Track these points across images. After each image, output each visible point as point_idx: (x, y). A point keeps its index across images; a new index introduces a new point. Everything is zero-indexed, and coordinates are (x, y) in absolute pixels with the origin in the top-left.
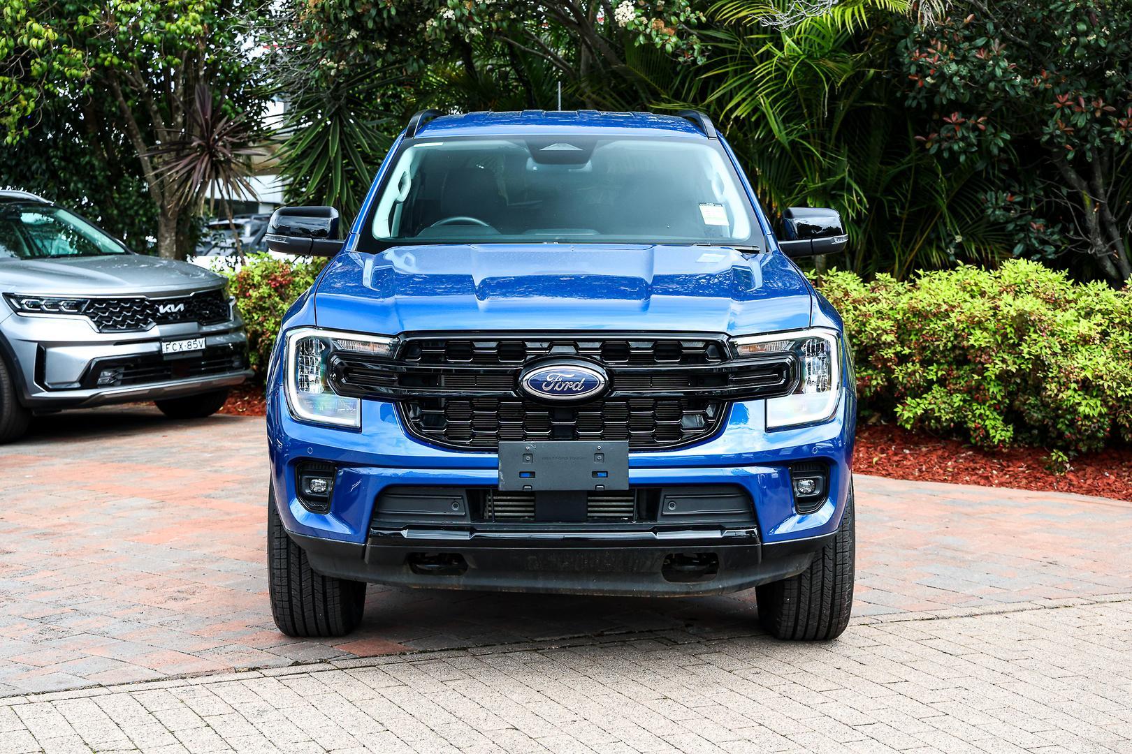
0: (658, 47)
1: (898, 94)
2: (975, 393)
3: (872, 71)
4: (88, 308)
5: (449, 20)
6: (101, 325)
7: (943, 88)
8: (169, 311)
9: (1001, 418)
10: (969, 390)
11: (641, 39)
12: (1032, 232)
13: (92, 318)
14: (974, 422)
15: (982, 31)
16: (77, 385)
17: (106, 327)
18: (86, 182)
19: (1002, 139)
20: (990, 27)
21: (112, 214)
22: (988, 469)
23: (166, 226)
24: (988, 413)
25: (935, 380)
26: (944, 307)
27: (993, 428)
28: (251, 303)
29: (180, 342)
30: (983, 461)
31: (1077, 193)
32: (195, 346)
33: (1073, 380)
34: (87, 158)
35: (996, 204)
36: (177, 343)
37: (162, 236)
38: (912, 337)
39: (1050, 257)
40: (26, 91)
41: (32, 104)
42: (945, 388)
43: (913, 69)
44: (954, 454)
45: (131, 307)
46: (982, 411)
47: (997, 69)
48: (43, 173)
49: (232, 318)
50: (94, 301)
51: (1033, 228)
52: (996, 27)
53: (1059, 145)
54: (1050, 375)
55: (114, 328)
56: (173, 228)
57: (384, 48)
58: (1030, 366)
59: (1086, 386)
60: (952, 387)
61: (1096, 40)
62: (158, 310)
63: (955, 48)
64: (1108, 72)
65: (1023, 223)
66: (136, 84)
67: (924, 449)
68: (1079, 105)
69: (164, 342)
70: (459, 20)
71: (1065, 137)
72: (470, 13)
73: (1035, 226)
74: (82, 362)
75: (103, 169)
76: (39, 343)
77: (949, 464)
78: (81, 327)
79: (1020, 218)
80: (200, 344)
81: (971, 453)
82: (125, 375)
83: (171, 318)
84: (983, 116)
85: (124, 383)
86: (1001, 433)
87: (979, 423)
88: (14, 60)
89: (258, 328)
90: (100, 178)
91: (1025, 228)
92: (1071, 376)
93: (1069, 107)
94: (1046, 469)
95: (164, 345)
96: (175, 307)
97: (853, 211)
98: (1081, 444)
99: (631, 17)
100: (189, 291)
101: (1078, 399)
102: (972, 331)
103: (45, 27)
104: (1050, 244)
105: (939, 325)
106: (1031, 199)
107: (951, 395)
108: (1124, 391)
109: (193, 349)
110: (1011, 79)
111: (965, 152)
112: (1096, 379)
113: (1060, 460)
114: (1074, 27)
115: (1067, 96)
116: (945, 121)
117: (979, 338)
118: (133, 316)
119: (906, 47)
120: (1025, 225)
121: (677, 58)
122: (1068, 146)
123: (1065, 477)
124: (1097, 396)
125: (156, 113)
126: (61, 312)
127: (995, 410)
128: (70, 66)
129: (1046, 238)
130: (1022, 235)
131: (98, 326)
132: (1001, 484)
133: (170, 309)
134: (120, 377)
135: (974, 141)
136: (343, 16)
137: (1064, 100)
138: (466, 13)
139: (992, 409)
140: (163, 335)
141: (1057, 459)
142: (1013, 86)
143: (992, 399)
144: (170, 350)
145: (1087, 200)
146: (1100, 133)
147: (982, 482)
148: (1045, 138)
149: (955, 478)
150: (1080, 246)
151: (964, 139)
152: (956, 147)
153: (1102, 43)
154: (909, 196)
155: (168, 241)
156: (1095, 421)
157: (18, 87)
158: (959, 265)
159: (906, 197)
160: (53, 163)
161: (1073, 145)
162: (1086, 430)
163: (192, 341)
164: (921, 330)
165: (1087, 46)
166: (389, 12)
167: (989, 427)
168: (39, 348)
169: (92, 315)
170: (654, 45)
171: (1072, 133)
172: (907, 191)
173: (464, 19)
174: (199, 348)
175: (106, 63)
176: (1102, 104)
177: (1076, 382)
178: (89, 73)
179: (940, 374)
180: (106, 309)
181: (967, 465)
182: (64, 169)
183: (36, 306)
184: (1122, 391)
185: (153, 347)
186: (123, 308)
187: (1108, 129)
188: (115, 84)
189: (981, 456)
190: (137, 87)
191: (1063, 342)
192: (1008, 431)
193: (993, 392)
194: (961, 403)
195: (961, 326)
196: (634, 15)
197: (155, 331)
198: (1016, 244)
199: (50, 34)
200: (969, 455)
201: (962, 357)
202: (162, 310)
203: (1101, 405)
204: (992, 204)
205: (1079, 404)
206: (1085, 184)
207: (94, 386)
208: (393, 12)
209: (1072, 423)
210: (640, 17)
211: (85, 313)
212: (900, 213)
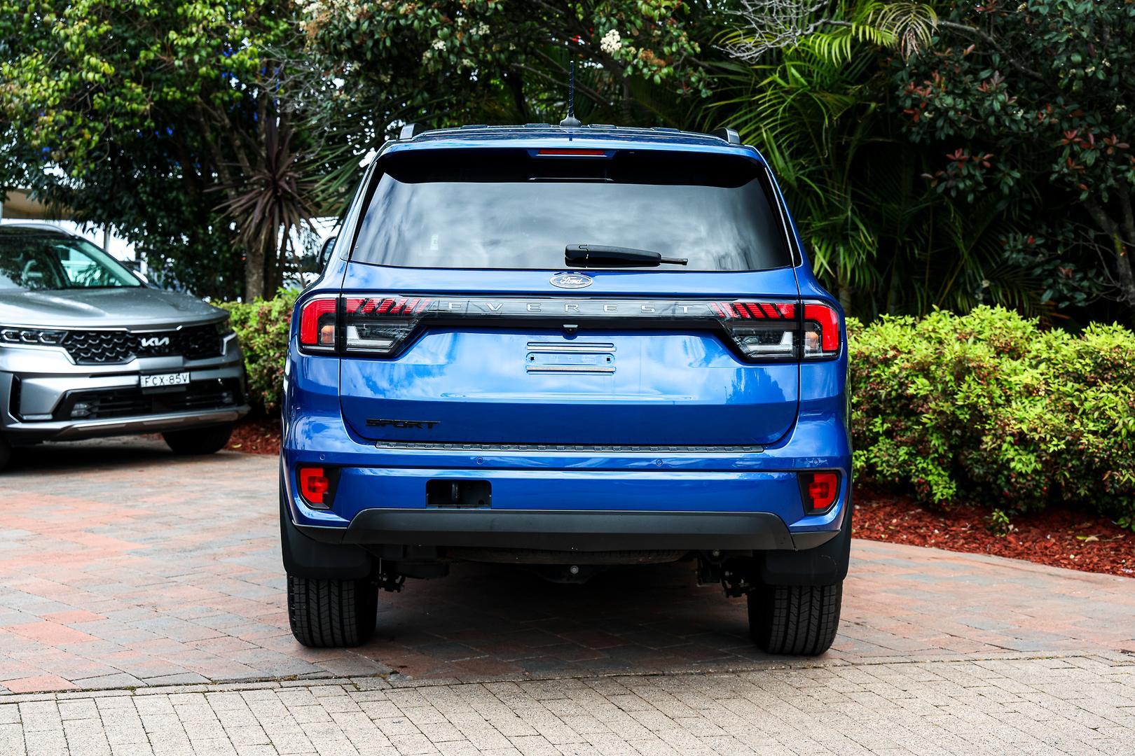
0: (647, 78)
1: (904, 129)
2: (919, 447)
3: (873, 105)
4: (66, 340)
5: (440, 51)
6: (77, 357)
7: (940, 123)
8: (152, 345)
9: (947, 474)
10: (913, 443)
11: (629, 70)
12: (1061, 278)
13: (68, 349)
14: (918, 476)
15: (987, 63)
16: (50, 417)
17: (83, 359)
18: (174, 218)
19: (1013, 178)
20: (996, 59)
21: (197, 249)
22: (931, 528)
23: (253, 262)
24: (930, 467)
25: (881, 432)
26: (891, 353)
27: (936, 484)
28: (269, 338)
29: (162, 376)
30: (929, 520)
31: (1107, 236)
32: (178, 380)
33: (1008, 432)
34: (174, 194)
35: (1015, 248)
36: (158, 377)
37: (250, 272)
38: (862, 385)
39: (1080, 305)
40: (92, 125)
41: (96, 138)
42: (892, 440)
43: (909, 103)
44: (902, 511)
45: (111, 340)
46: (925, 465)
47: (994, 103)
48: (131, 208)
49: (224, 353)
50: (72, 333)
51: (1062, 273)
52: (1003, 58)
53: (1071, 184)
54: (988, 427)
55: (91, 360)
56: (261, 264)
57: (389, 80)
58: (967, 417)
59: (1022, 440)
60: (899, 439)
61: (1094, 73)
62: (140, 343)
63: (955, 80)
64: (1118, 107)
65: (1051, 267)
66: (219, 119)
67: (874, 505)
68: (1089, 142)
69: (144, 375)
70: (450, 51)
71: (1077, 176)
72: (462, 44)
73: (1064, 271)
74: (56, 393)
75: (189, 205)
76: (15, 373)
77: (894, 521)
78: (57, 359)
79: (1048, 262)
80: (184, 378)
81: (919, 510)
82: (100, 408)
83: (153, 351)
84: (989, 153)
85: (100, 416)
86: (942, 488)
87: (922, 478)
88: (82, 95)
89: (274, 364)
90: (187, 214)
91: (1053, 273)
92: (1007, 428)
93: (1079, 143)
94: (988, 529)
95: (143, 378)
96: (159, 341)
97: (864, 253)
98: (1020, 503)
99: (617, 46)
100: (177, 324)
101: (1011, 454)
102: (915, 379)
103: (102, 61)
104: (1081, 291)
105: (886, 373)
106: (1059, 242)
107: (898, 447)
108: (1057, 445)
109: (175, 383)
110: (1013, 114)
111: (973, 190)
112: (1031, 432)
113: (1001, 519)
114: (1069, 59)
115: (1075, 132)
116: (948, 158)
117: (921, 386)
118: (113, 348)
119: (902, 80)
120: (1053, 270)
121: (676, 90)
122: (1083, 186)
123: (1005, 539)
124: (1032, 452)
125: (239, 148)
126: (39, 343)
127: (940, 464)
128: (132, 100)
129: (1076, 284)
130: (1051, 281)
131: (75, 359)
132: (937, 545)
133: (154, 342)
134: (96, 410)
135: (980, 179)
136: (343, 47)
137: (1073, 136)
138: (458, 43)
139: (936, 463)
140: (144, 368)
141: (997, 519)
142: (1014, 121)
143: (934, 453)
144: (150, 384)
145: (1118, 242)
146: (1115, 171)
147: (917, 541)
148: (1054, 176)
149: (892, 537)
150: (1111, 294)
151: (971, 177)
152: (961, 186)
153: (1101, 76)
154: (930, 238)
155: (255, 277)
156: (1029, 478)
157: (84, 121)
158: (934, 310)
159: (927, 240)
160: (141, 199)
161: (1088, 186)
162: (1021, 488)
163: (175, 375)
164: (868, 377)
165: (1086, 78)
166: (384, 42)
167: (932, 483)
168: (14, 379)
169: (71, 347)
170: (642, 75)
171: (1084, 172)
172: (928, 232)
173: (456, 50)
174: (182, 382)
175: (169, 98)
176: (1115, 140)
177: (1012, 435)
178: (148, 107)
179: (885, 426)
180: (85, 341)
181: (912, 523)
182: (152, 204)
183: (17, 336)
184: (1054, 445)
185: (131, 381)
186: (102, 341)
187: (1124, 167)
188: (202, 120)
189: (929, 514)
190: (220, 122)
191: (1009, 393)
192: (950, 488)
193: (934, 445)
194: (907, 457)
195: (904, 373)
196: (620, 44)
197: (135, 364)
198: (1045, 290)
199: (107, 68)
200: (919, 513)
201: (905, 406)
202: (144, 343)
203: (1035, 461)
204: (1010, 246)
205: (1013, 459)
206: (1115, 227)
207: (69, 418)
208: (388, 43)
209: (1008, 478)
210: (628, 47)
211: (63, 345)
212: (919, 254)
